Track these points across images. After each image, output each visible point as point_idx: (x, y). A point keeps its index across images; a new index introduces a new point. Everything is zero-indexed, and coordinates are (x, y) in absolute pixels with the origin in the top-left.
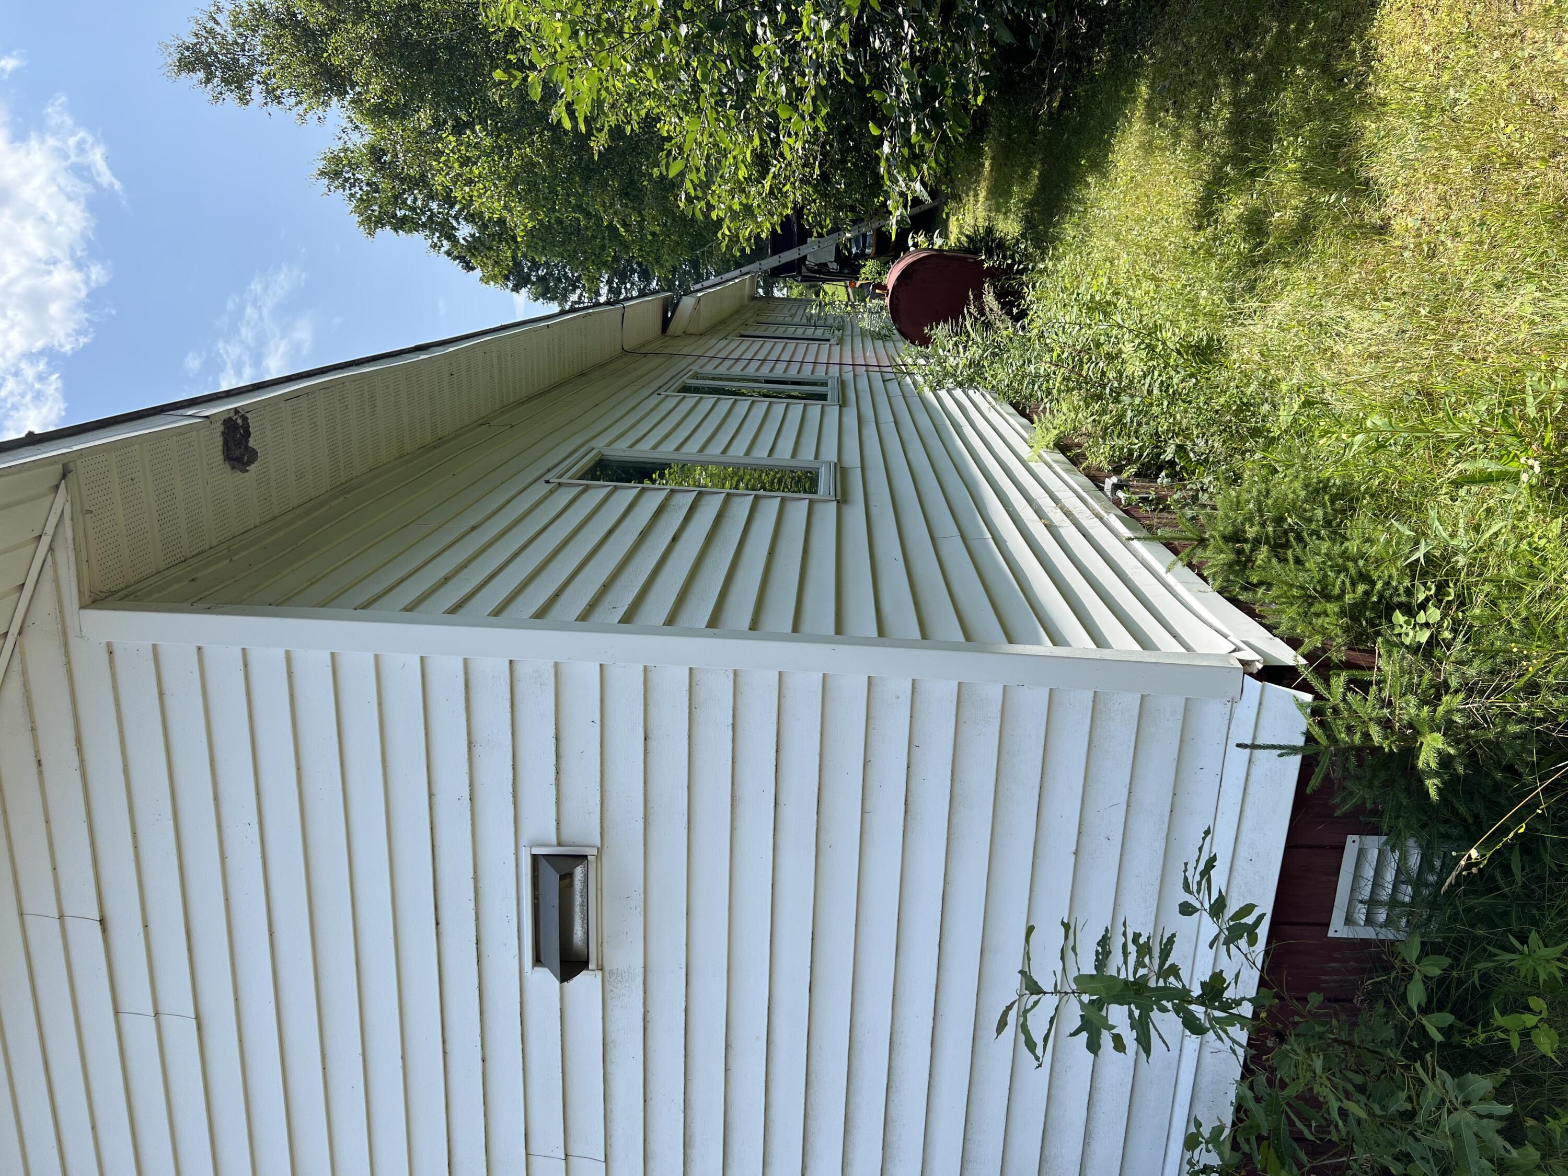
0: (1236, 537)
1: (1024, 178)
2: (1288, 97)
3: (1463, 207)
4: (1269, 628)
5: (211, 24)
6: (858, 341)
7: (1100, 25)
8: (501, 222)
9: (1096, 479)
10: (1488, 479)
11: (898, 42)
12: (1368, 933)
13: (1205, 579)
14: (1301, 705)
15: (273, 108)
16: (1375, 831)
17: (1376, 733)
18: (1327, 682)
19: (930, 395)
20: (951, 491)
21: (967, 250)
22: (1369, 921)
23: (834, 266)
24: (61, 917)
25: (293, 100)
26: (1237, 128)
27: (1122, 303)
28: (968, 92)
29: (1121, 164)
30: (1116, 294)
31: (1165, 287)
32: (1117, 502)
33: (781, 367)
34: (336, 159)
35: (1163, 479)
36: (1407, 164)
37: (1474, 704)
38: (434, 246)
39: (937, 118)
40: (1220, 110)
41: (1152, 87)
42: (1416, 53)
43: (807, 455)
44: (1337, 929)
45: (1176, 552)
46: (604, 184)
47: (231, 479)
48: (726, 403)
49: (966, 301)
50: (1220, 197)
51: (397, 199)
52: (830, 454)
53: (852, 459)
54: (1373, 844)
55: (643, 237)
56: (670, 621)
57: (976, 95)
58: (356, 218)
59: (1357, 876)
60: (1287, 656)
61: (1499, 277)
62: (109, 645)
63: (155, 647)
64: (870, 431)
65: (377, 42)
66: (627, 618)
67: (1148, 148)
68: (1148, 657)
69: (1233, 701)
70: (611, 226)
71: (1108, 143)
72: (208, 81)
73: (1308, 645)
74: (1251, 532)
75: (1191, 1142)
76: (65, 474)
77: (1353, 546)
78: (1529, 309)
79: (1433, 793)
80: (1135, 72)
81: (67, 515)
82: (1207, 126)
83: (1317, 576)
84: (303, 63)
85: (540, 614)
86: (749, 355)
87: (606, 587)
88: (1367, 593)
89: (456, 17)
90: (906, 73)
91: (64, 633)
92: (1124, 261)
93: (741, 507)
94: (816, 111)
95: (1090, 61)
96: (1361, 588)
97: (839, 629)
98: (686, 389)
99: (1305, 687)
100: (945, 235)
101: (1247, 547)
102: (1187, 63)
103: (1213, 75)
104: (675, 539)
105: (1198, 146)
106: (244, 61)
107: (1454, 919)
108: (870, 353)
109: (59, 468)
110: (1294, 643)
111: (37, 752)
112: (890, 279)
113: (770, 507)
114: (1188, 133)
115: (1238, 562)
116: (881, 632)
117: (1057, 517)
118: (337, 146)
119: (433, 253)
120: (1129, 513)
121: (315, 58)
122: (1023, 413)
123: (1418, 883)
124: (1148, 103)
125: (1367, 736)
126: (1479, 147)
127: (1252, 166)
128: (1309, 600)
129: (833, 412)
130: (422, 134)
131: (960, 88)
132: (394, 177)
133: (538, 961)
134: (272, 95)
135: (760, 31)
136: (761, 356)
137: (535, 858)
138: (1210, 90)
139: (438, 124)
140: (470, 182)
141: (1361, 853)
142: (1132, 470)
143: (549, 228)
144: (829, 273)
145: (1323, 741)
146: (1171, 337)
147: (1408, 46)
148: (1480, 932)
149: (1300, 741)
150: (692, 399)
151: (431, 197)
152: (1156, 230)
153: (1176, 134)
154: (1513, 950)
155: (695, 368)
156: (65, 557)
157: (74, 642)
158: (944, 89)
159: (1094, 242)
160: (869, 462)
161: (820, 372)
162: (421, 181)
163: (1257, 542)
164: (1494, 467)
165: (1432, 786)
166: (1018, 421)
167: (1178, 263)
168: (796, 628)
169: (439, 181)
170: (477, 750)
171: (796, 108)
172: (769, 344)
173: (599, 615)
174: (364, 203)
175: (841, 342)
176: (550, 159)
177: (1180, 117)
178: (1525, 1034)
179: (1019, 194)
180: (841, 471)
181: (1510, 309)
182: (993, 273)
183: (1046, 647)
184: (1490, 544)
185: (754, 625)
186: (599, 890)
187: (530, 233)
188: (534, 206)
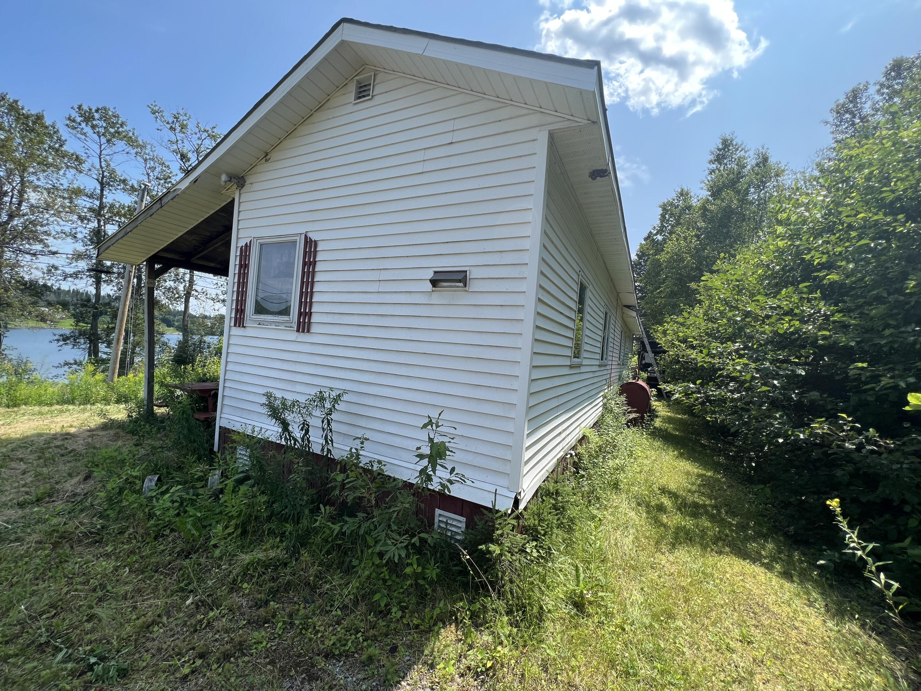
0: (557, 493)
1: (675, 429)
2: (708, 524)
3: (670, 580)
4: (529, 501)
5: (740, 149)
6: (619, 370)
7: (733, 460)
8: (663, 250)
9: (574, 448)
10: (578, 576)
11: (732, 392)
12: (436, 520)
13: (544, 482)
14: (507, 510)
15: (707, 172)
16: (467, 527)
17: (499, 532)
18: (514, 519)
19: (602, 394)
20: (572, 402)
21: (650, 409)
22: (440, 521)
23: (644, 362)
24: (453, 131)
25: (709, 178)
26: (696, 505)
27: (632, 460)
28: (712, 415)
29: (681, 464)
30: (635, 458)
31: (638, 476)
32: (566, 455)
33: (612, 345)
34: (687, 194)
35: (573, 469)
36: (685, 563)
37: (507, 563)
38: (655, 228)
39: (703, 403)
40: (702, 500)
41: (710, 477)
42: (726, 572)
43: (585, 355)
44: (438, 511)
45: (552, 472)
46: (675, 285)
47: (587, 172)
48: (601, 327)
49: (633, 407)
50: (671, 497)
51: (672, 215)
52: (585, 362)
53: (583, 369)
54: (463, 525)
55: (656, 298)
56: (538, 313)
57: (710, 417)
58: (666, 201)
59: (453, 519)
60: (522, 507)
61: (645, 589)
62: (537, 140)
63: (536, 154)
64: (591, 375)
65: (730, 207)
66: (540, 300)
67: (688, 473)
68: (523, 463)
69: (508, 488)
70: (660, 287)
71: (689, 459)
72: (719, 149)
73: (525, 513)
74: (560, 498)
75: (379, 462)
76: (594, 122)
77: (555, 530)
78: (635, 598)
79: (480, 547)
80: (716, 471)
81: (579, 124)
82: (696, 495)
83: (546, 518)
84: (723, 182)
85: (542, 273)
86: (616, 334)
87: (548, 292)
88: (540, 533)
89: (739, 234)
90: (720, 394)
91: (541, 126)
92: (646, 462)
93: (570, 334)
94: (706, 363)
95: (720, 456)
96: (543, 532)
97: (534, 367)
98: (606, 313)
99: (513, 511)
100: (655, 401)
101: (554, 496)
102: (719, 490)
103: (716, 499)
104: (561, 313)
105: (689, 491)
106: (725, 161)
107: (442, 547)
108: (615, 375)
109: (595, 120)
110: (525, 509)
111: (503, 120)
112: (640, 382)
113: (569, 343)
114: (694, 488)
115: (549, 493)
116: (532, 380)
117: (563, 435)
118: (692, 194)
119: (652, 227)
120: (564, 458)
121: (725, 186)
122: (594, 424)
123: (451, 538)
124: (705, 475)
125: (498, 529)
126: (692, 589)
127: (683, 510)
128: (539, 515)
129: (597, 363)
130: (696, 223)
131: (714, 412)
132: (681, 214)
133: (435, 272)
134: (712, 171)
135: (737, 344)
136: (616, 338)
137: (466, 271)
138: (710, 497)
139: (699, 229)
140: (677, 240)
141: (460, 522)
142: (576, 460)
143: (660, 266)
144: (642, 360)
145: (497, 516)
146: (622, 476)
147: (728, 569)
148: (438, 555)
149: (496, 508)
150: (603, 316)
151: (673, 226)
152: (658, 474)
153: (693, 484)
154: (435, 565)
155: (612, 317)
156: (566, 124)
157: (538, 129)
158: (713, 407)
159: (653, 453)
160: (581, 375)
161: (610, 358)
162: (678, 223)
163: (556, 500)
164: (581, 578)
165: (483, 547)
166: (592, 423)
167: (646, 481)
168: (534, 353)
169: (678, 229)
170: (499, 253)
171: (707, 355)
172: (619, 341)
173: (541, 291)
174: (671, 204)
175: (619, 364)
176: (685, 267)
177: (699, 486)
178: (411, 564)
179: (669, 427)
180: (579, 366)
181: (634, 592)
182: (642, 418)
183: (526, 432)
184: (556, 574)
185: (536, 340)
186: (456, 291)
187: (658, 260)
188: (668, 262)
